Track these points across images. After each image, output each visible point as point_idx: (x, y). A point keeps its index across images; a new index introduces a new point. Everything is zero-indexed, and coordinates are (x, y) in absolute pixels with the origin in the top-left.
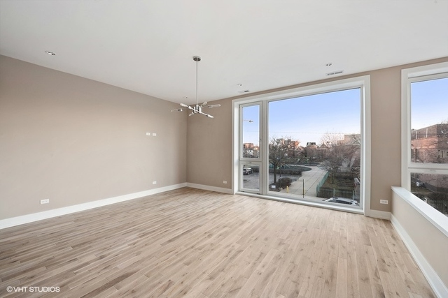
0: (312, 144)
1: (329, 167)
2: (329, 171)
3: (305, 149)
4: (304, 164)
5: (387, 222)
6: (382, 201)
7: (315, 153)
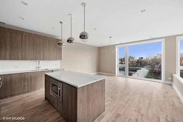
0: (141, 58)
1: (149, 68)
2: (150, 70)
3: (138, 60)
4: (137, 67)
5: (171, 85)
6: (169, 78)
7: (143, 62)
